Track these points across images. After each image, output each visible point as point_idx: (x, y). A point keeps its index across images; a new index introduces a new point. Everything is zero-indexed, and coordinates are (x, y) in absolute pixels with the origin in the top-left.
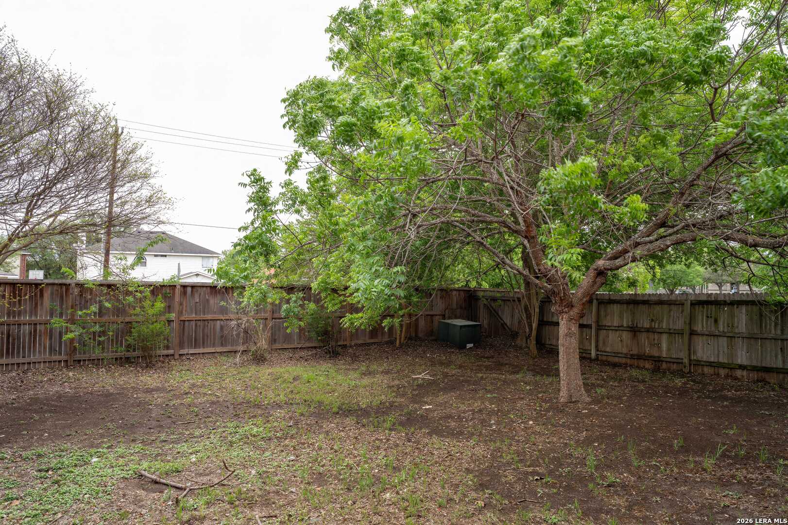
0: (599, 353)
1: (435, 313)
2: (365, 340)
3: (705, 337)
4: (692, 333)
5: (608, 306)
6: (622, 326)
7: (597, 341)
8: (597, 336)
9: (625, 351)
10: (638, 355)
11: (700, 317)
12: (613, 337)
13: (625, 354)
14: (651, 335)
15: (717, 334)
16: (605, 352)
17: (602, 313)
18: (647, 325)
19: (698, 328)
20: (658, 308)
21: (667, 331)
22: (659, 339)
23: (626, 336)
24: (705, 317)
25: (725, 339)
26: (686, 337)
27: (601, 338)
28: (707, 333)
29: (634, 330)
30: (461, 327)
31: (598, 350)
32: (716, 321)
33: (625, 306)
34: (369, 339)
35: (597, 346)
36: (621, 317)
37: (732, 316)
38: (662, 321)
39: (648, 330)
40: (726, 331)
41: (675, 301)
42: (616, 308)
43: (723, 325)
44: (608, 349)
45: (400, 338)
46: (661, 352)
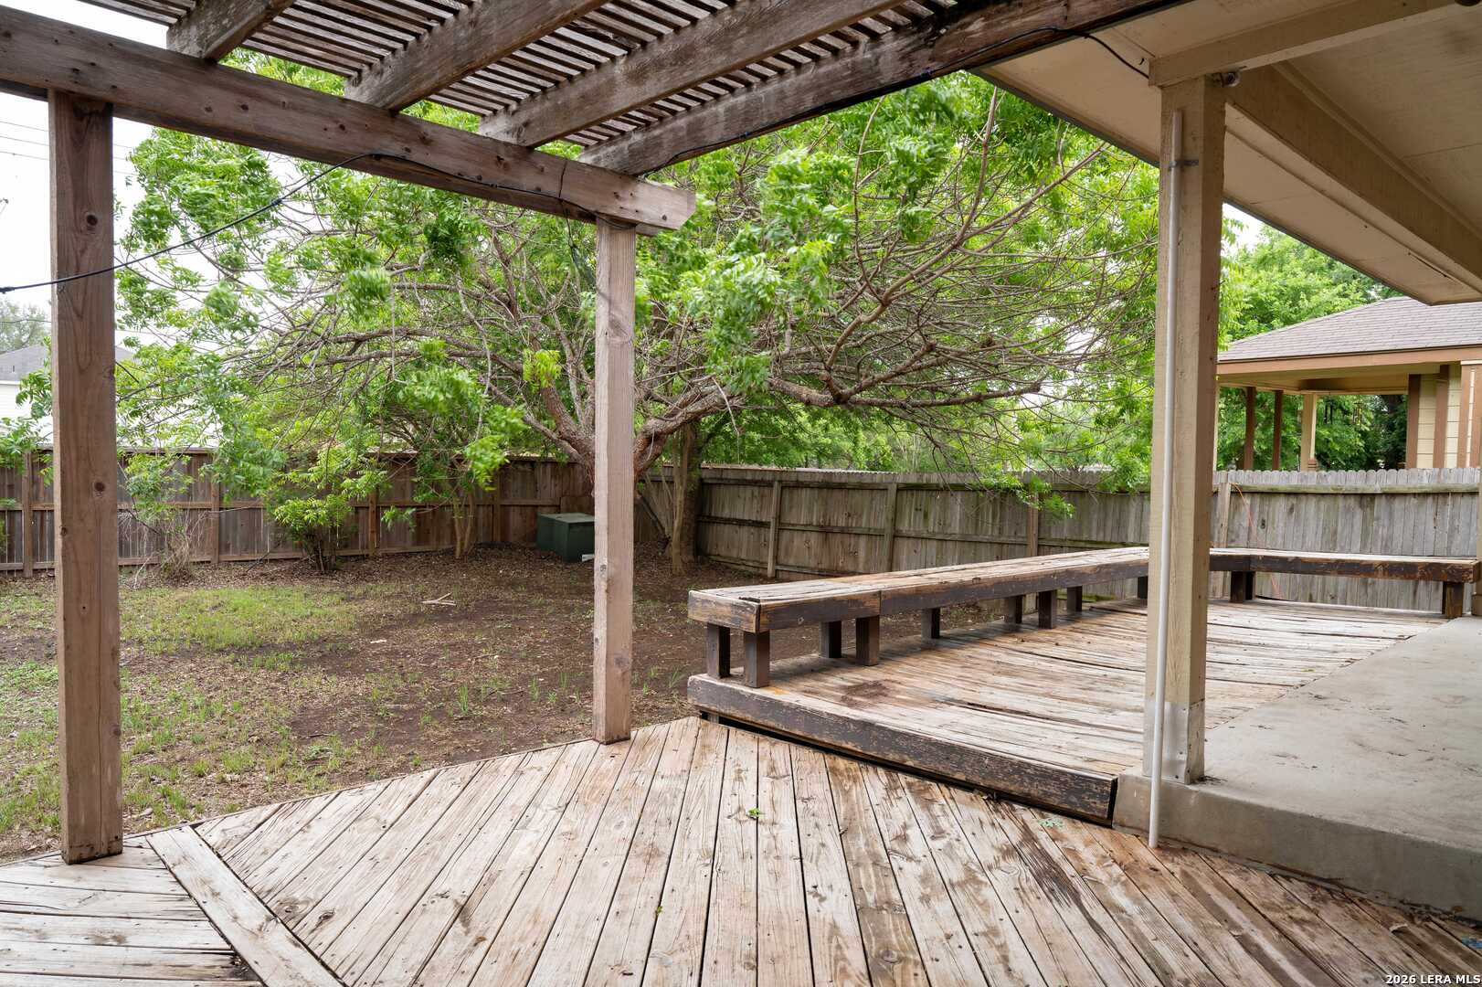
0: (779, 568)
1: (540, 503)
2: (404, 548)
3: (911, 541)
4: (896, 535)
5: (795, 491)
6: (811, 525)
7: (777, 548)
8: (777, 540)
9: (813, 564)
10: (828, 570)
11: (908, 511)
12: (798, 540)
13: (812, 569)
14: (847, 539)
15: (925, 535)
16: (786, 566)
17: (786, 503)
18: (842, 523)
19: (904, 527)
20: (858, 496)
21: (866, 531)
22: (857, 545)
23: (814, 539)
24: (913, 510)
25: (935, 542)
26: (887, 542)
27: (783, 543)
28: (913, 535)
29: (825, 531)
30: (571, 525)
31: (777, 563)
32: (926, 516)
33: (816, 491)
34: (414, 545)
35: (776, 558)
36: (810, 511)
37: (945, 508)
38: (861, 516)
39: (843, 531)
40: (936, 530)
41: (879, 484)
42: (804, 494)
43: (935, 519)
44: (791, 562)
45: (462, 544)
46: (858, 565)
